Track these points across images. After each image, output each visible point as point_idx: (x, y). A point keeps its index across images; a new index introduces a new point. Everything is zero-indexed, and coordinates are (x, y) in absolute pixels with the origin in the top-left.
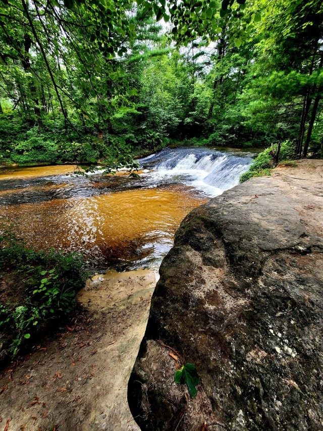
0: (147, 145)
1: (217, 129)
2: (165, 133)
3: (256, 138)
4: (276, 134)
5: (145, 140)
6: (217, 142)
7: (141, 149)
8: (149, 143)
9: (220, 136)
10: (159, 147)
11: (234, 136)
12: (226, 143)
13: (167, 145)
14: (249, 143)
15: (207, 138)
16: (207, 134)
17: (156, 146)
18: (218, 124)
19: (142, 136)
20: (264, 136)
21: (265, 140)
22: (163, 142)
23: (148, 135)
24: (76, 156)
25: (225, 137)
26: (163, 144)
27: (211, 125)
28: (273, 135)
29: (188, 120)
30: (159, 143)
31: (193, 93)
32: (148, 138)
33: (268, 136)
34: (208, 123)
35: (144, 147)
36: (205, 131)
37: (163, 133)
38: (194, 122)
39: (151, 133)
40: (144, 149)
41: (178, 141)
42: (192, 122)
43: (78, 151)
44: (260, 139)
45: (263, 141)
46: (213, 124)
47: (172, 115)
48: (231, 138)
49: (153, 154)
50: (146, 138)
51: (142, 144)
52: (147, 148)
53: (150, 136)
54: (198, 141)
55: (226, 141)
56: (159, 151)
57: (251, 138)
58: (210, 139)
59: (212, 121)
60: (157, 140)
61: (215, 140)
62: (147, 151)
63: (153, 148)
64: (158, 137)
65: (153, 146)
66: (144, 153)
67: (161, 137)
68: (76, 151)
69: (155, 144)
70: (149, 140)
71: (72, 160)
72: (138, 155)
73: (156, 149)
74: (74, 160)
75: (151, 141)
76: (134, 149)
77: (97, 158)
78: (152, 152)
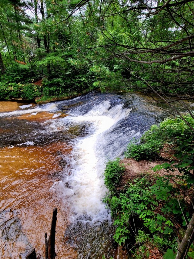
0: (75, 88)
5: (73, 84)
7: (70, 92)
8: (78, 86)
10: (87, 90)
13: (95, 89)
17: (84, 89)
19: (71, 80)
23: (77, 80)
24: (20, 94)
26: (91, 88)
29: (116, 67)
30: (87, 87)
32: (77, 82)
39: (80, 78)
40: (73, 91)
43: (21, 91)
49: (80, 96)
50: (75, 82)
52: (76, 91)
53: (78, 80)
56: (86, 93)
60: (85, 84)
62: (75, 93)
63: (82, 91)
64: (86, 82)
65: (82, 89)
66: (73, 94)
67: (89, 81)
68: (19, 91)
69: (84, 87)
70: (78, 84)
71: (17, 97)
72: (67, 96)
73: (84, 92)
74: (19, 97)
75: (80, 85)
76: (64, 91)
77: (35, 97)
78: (80, 94)
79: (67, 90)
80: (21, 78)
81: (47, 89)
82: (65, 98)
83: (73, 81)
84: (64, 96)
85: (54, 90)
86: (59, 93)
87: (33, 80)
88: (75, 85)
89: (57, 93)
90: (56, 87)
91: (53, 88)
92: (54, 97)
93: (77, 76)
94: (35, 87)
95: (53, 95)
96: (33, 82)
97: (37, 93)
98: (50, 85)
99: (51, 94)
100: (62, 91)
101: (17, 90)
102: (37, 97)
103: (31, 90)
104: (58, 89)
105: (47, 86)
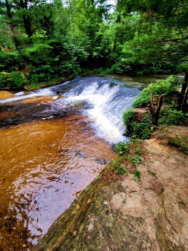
0: (63, 74)
1: (117, 61)
2: (77, 64)
3: (146, 68)
4: (160, 65)
5: (60, 70)
6: (117, 71)
7: (58, 77)
8: (64, 72)
9: (119, 67)
10: (73, 75)
11: (129, 67)
12: (124, 72)
13: (80, 74)
14: (141, 73)
15: (110, 68)
16: (110, 65)
17: (70, 74)
18: (118, 57)
19: (58, 67)
20: (152, 67)
21: (153, 70)
22: (76, 71)
23: (63, 66)
24: (6, 83)
25: (123, 68)
26: (76, 73)
27: (113, 57)
28: (159, 66)
29: (95, 54)
30: (73, 72)
31: (98, 31)
32: (63, 68)
33: (155, 66)
34: (110, 56)
35: (60, 75)
36: (109, 62)
37: (75, 64)
38: (100, 55)
39: (65, 64)
40: (61, 77)
41: (89, 70)
42: (98, 56)
43: (8, 79)
44: (149, 69)
45: (151, 71)
46: (115, 57)
47: (82, 50)
48: (127, 69)
49: (67, 81)
50: (61, 68)
51: (58, 74)
52: (63, 76)
53: (64, 66)
54: (104, 70)
55: (124, 70)
56: (73, 78)
57: (142, 68)
58: (112, 69)
59: (114, 55)
60: (71, 70)
61: (115, 69)
62: (63, 79)
63: (68, 76)
64: (71, 67)
65: (68, 75)
66: (61, 80)
67: (74, 67)
68: (5, 79)
69: (70, 73)
70: (64, 70)
71: (4, 86)
72: (56, 82)
73: (70, 77)
74: (6, 86)
75: (66, 70)
76: (53, 77)
77: (24, 85)
78: (67, 79)
79: (55, 76)
80: (5, 66)
81: (36, 76)
82: (54, 83)
83: (60, 67)
84: (53, 82)
85: (43, 76)
86: (47, 79)
87: (17, 69)
88: (62, 71)
89: (46, 79)
90: (45, 74)
91: (42, 75)
92: (44, 83)
93: (62, 63)
94: (22, 75)
95: (42, 81)
96: (17, 70)
97: (25, 81)
98: (38, 72)
99: (40, 80)
100: (51, 77)
101: (3, 79)
102: (26, 84)
103: (19, 78)
104: (47, 76)
105: (35, 73)
